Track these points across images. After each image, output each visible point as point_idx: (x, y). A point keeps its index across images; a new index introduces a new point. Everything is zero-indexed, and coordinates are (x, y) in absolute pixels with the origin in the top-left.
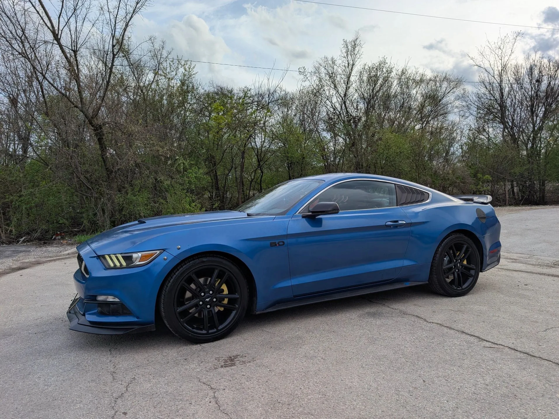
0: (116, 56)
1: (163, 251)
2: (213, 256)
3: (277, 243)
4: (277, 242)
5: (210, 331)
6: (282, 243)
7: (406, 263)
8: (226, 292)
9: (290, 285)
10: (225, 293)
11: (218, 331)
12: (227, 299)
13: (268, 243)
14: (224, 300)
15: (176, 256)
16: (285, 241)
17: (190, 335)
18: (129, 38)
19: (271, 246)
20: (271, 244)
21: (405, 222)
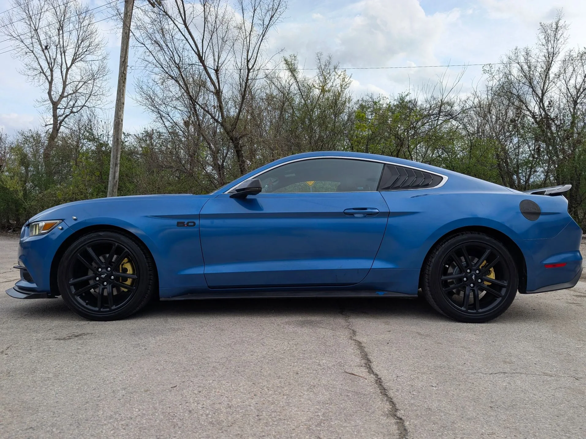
0: (251, 71)
1: (62, 221)
2: (112, 232)
3: (186, 223)
4: (186, 221)
5: (102, 310)
6: (192, 224)
7: (378, 265)
8: (130, 271)
9: (202, 272)
10: (128, 272)
11: (111, 310)
12: (131, 279)
13: (175, 222)
14: (127, 280)
15: (71, 226)
16: (197, 222)
17: (80, 310)
18: (295, 57)
19: (177, 226)
20: (178, 223)
21: (378, 211)
